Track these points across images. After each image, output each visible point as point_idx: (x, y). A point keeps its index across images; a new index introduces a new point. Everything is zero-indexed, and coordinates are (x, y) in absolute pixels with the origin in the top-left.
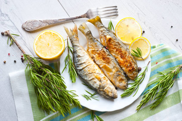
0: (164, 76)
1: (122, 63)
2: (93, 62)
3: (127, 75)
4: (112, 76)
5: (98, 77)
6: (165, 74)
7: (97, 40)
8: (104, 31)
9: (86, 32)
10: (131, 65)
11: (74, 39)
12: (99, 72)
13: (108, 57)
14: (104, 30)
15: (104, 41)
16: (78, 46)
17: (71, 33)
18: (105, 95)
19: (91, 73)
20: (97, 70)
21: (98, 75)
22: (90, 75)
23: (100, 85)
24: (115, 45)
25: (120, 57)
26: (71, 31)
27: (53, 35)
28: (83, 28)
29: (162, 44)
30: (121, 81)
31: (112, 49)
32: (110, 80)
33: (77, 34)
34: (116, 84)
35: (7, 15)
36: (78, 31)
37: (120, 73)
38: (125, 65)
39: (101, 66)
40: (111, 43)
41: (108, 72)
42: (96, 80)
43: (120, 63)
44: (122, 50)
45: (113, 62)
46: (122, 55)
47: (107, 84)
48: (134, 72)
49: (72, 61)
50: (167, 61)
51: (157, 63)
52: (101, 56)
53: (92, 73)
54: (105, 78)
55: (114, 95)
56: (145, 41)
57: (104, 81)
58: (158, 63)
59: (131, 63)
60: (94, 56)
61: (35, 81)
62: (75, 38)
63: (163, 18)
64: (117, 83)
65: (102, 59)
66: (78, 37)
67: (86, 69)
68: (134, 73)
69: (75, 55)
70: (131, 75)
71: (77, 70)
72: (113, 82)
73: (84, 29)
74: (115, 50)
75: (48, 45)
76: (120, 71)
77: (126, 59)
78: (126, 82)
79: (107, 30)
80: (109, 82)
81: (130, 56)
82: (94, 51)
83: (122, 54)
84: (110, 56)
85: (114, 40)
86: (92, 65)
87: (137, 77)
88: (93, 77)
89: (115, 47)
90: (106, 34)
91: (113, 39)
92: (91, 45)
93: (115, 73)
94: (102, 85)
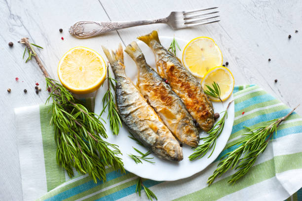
0: (253, 134)
1: (190, 104)
2: (146, 103)
3: (198, 125)
4: (175, 125)
5: (154, 127)
6: (254, 132)
7: (153, 70)
8: (163, 55)
9: (137, 56)
10: (204, 108)
11: (118, 67)
12: (154, 119)
13: (170, 95)
14: (162, 53)
15: (163, 70)
16: (124, 78)
17: (113, 58)
18: (164, 155)
19: (142, 121)
20: (152, 115)
21: (154, 123)
22: (142, 123)
23: (157, 140)
24: (180, 77)
25: (188, 96)
26: (114, 54)
27: (87, 54)
28: (133, 49)
29: (253, 84)
30: (189, 134)
31: (174, 84)
32: (172, 132)
33: (123, 59)
34: (181, 137)
35: (19, 18)
36: (125, 53)
37: (188, 121)
38: (195, 108)
39: (159, 110)
40: (173, 73)
41: (169, 120)
42: (150, 131)
43: (187, 105)
44: (191, 85)
45: (177, 103)
46: (191, 93)
47: (168, 138)
48: (208, 119)
49: (114, 101)
50: (259, 112)
51: (243, 113)
52: (159, 95)
53: (145, 120)
54: (164, 128)
55: (178, 155)
56: (227, 74)
57: (163, 133)
58: (245, 114)
59: (203, 105)
60: (149, 94)
61: (61, 120)
62: (119, 65)
63: (258, 46)
64: (183, 137)
65: (160, 99)
66: (123, 63)
67: (136, 114)
68: (208, 121)
69: (120, 91)
70: (204, 124)
71: (121, 116)
72: (177, 135)
73: (134, 52)
74: (180, 85)
75: (81, 69)
76: (188, 118)
77: (197, 99)
78: (196, 135)
79: (168, 54)
80: (170, 135)
81: (203, 94)
82: (148, 85)
83: (191, 91)
84: (172, 94)
85: (178, 69)
86: (145, 109)
87: (212, 127)
88: (146, 126)
89: (180, 79)
90: (166, 59)
91: (177, 67)
92: (143, 77)
93: (180, 121)
94: (159, 140)
